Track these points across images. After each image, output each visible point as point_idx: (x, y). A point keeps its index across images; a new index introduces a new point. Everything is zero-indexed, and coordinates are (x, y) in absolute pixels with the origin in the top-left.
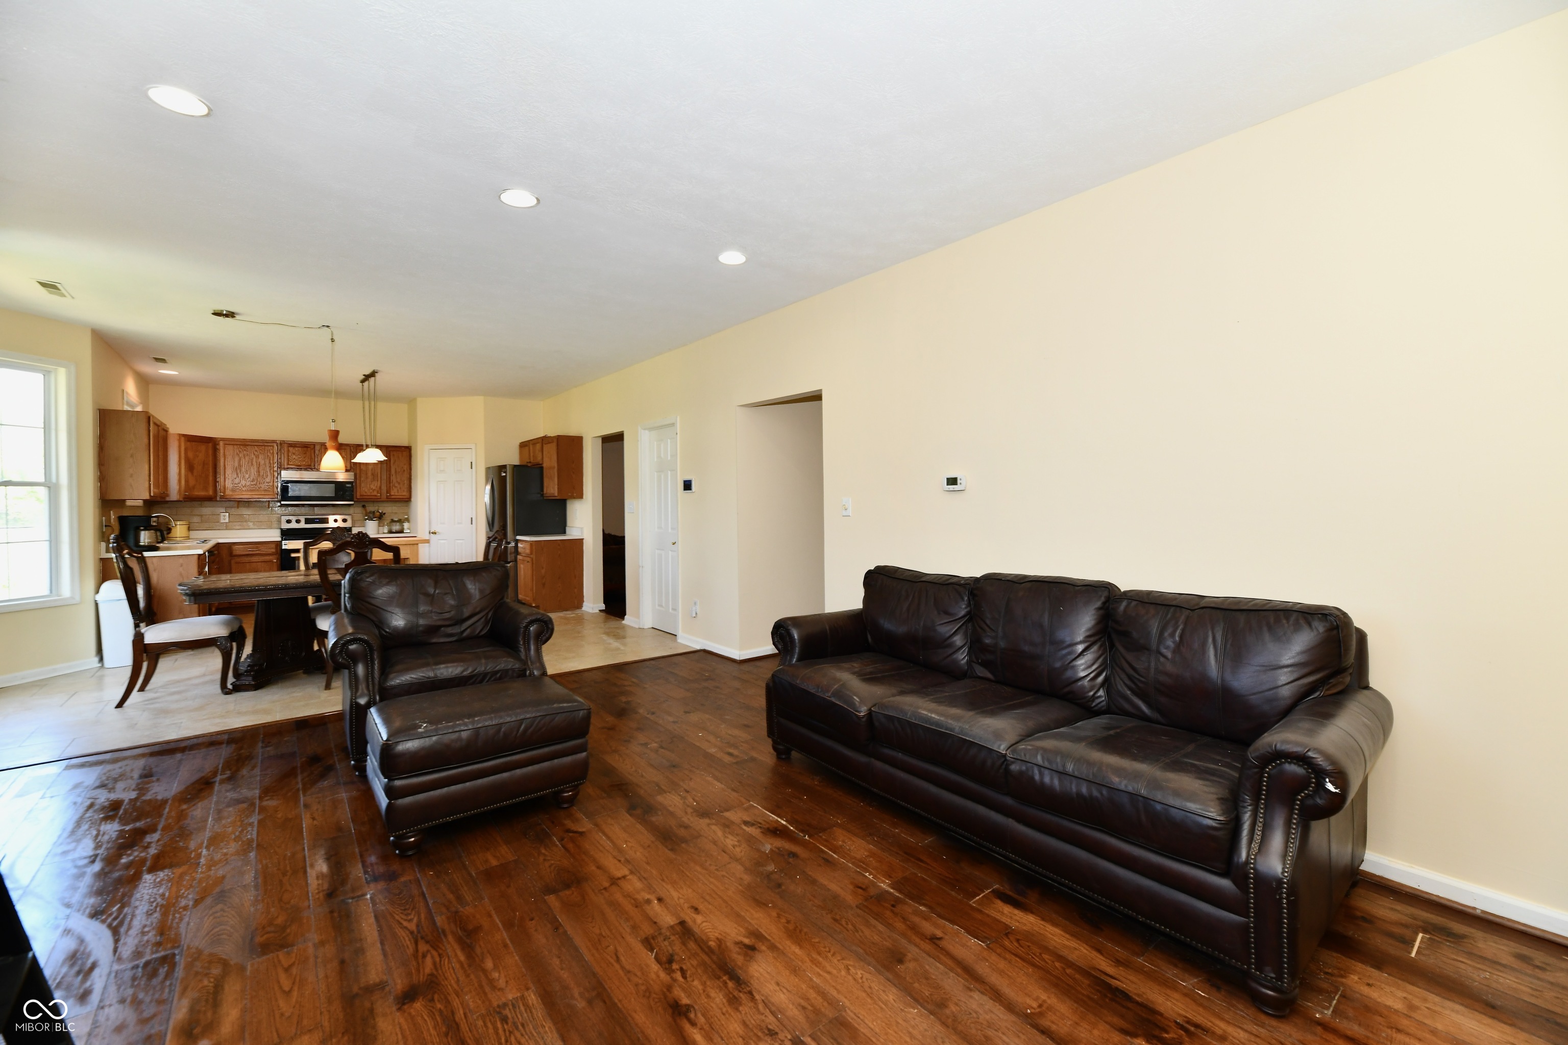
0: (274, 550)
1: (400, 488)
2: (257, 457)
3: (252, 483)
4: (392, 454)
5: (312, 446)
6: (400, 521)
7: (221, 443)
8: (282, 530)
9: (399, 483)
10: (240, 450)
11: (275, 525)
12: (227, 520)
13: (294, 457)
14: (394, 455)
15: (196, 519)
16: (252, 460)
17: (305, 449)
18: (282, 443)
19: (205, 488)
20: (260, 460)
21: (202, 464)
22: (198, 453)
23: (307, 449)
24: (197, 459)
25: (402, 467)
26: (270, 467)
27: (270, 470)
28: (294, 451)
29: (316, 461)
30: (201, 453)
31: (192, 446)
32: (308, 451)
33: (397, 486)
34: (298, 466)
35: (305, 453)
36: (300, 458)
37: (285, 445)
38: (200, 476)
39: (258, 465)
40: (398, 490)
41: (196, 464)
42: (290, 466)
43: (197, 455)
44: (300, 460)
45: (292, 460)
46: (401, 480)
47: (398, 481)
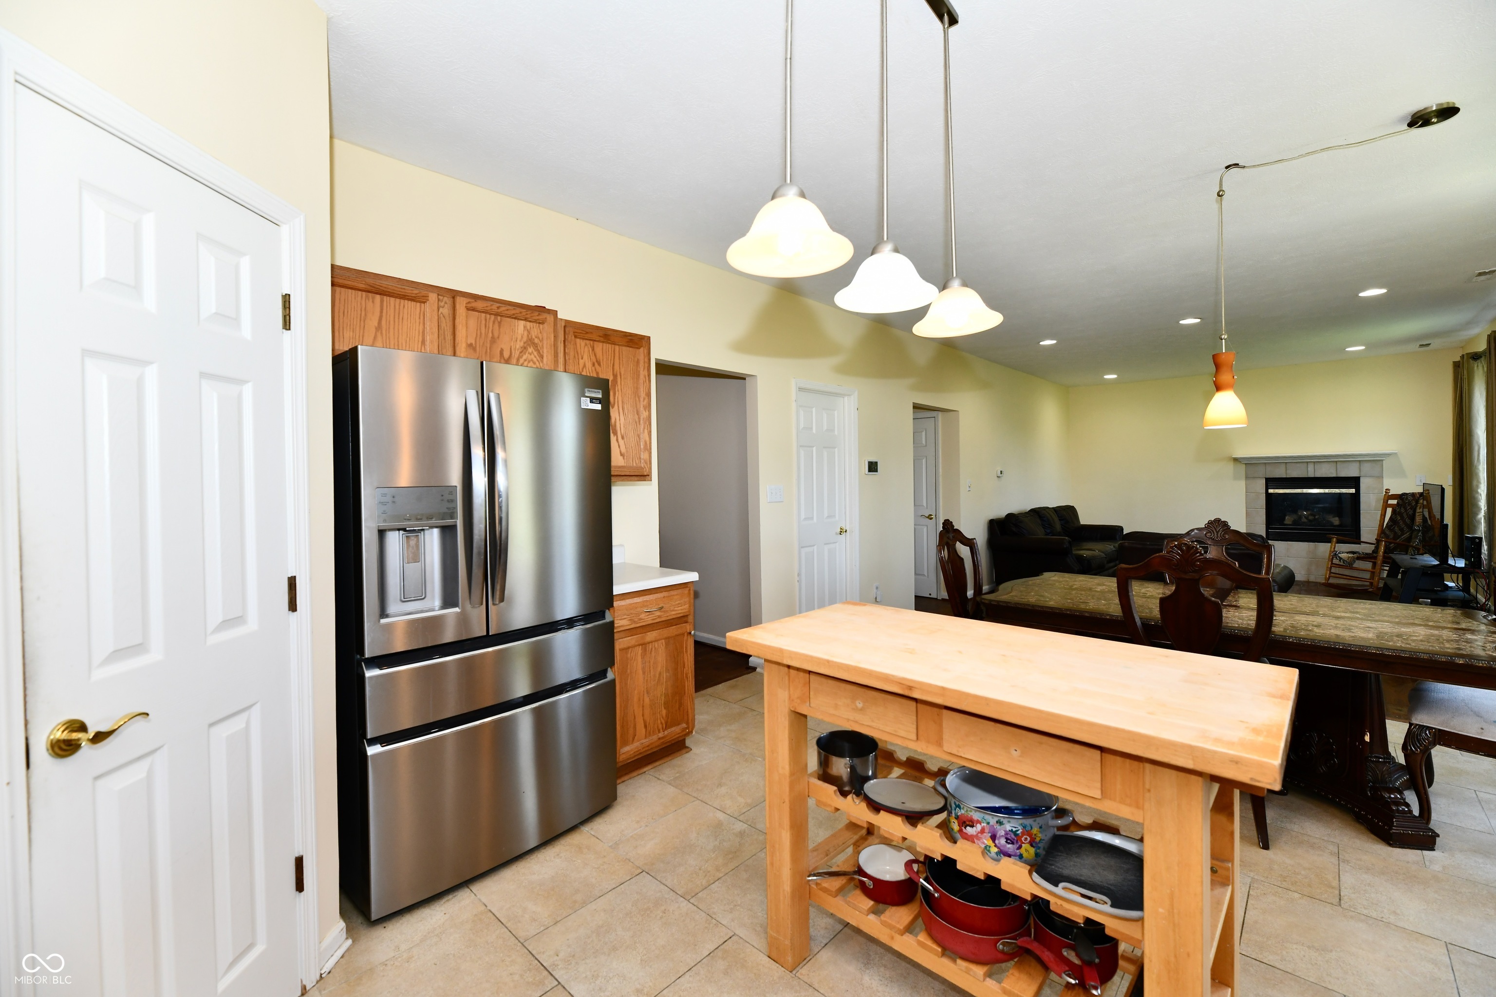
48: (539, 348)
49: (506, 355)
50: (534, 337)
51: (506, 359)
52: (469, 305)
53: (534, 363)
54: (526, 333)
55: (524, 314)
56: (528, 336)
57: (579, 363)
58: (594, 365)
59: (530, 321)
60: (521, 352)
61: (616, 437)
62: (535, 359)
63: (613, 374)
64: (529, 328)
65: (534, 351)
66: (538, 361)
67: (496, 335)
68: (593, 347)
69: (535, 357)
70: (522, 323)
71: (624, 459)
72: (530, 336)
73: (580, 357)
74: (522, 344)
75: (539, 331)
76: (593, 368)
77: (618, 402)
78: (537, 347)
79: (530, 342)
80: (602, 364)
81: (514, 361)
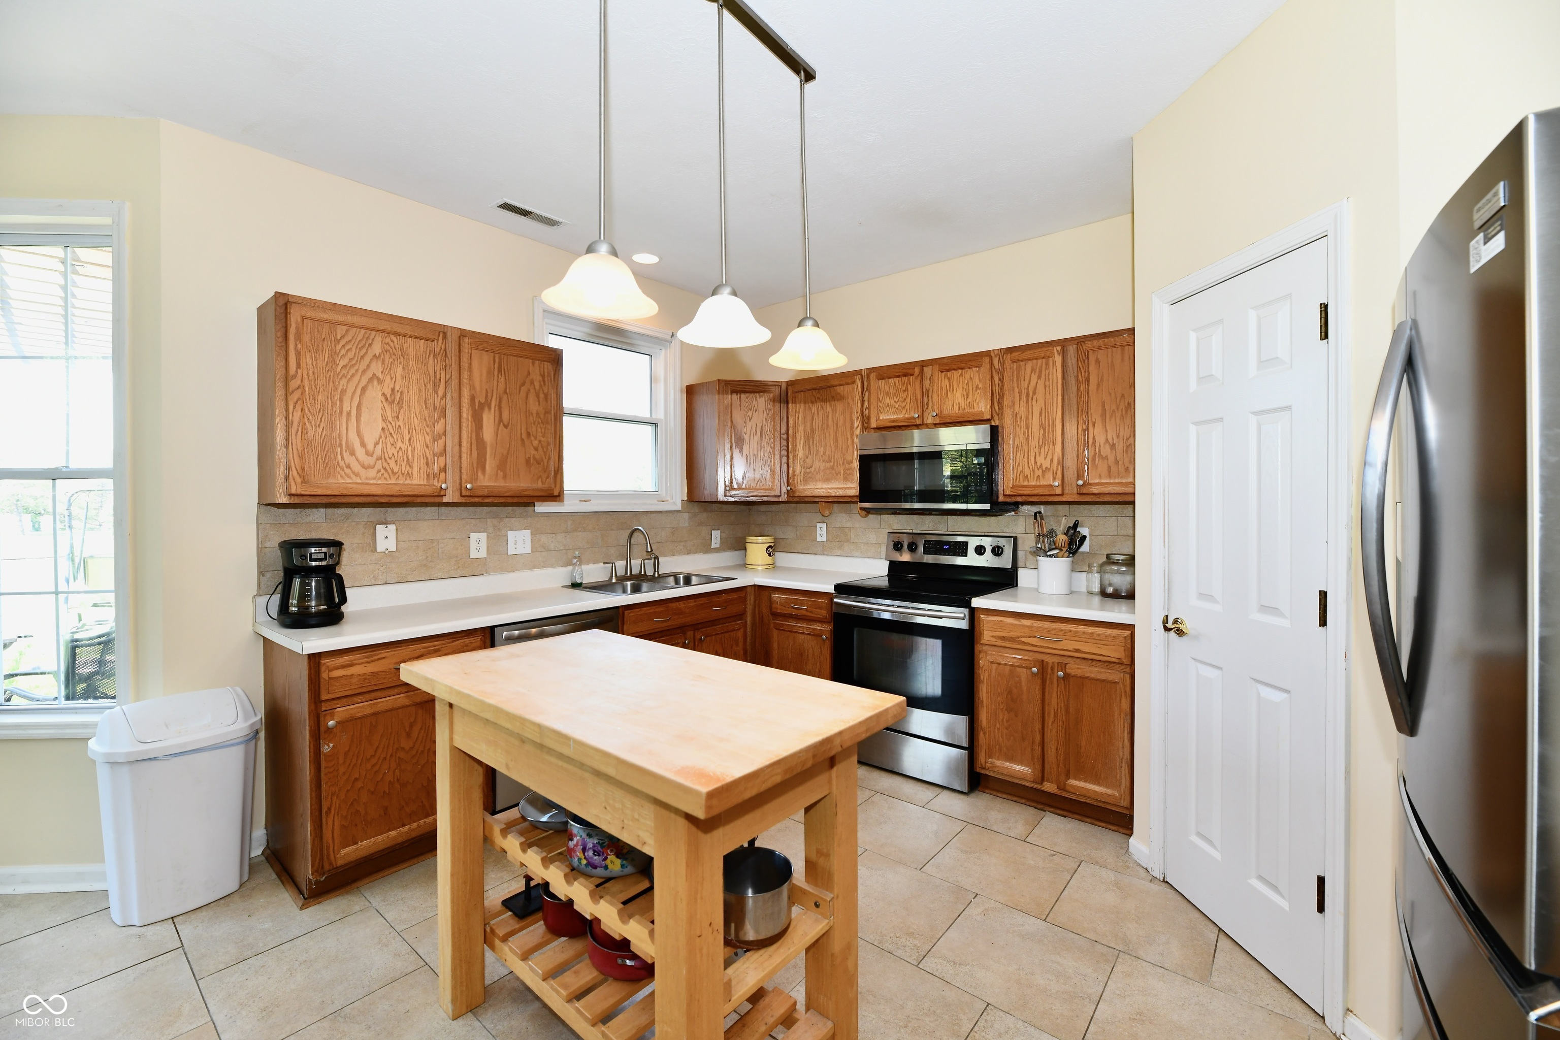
0: (825, 613)
1: (1117, 462)
2: (834, 409)
3: (828, 465)
4: (1092, 358)
5: (917, 370)
7: (790, 390)
8: (890, 563)
9: (1113, 446)
10: (813, 399)
13: (888, 401)
14: (1098, 361)
16: (827, 418)
17: (906, 379)
18: (869, 373)
20: (837, 415)
21: (758, 433)
22: (750, 413)
23: (909, 380)
24: (749, 425)
25: (1123, 396)
26: (852, 428)
27: (852, 435)
28: (887, 389)
29: (926, 407)
30: (756, 414)
31: (740, 401)
32: (910, 384)
33: (1107, 456)
34: (893, 421)
35: (905, 391)
36: (897, 403)
37: (873, 376)
38: (754, 455)
39: (835, 428)
40: (1109, 467)
41: (748, 433)
42: (882, 424)
43: (749, 416)
44: (897, 408)
45: (883, 409)
46: (1118, 436)
47: (1110, 440)
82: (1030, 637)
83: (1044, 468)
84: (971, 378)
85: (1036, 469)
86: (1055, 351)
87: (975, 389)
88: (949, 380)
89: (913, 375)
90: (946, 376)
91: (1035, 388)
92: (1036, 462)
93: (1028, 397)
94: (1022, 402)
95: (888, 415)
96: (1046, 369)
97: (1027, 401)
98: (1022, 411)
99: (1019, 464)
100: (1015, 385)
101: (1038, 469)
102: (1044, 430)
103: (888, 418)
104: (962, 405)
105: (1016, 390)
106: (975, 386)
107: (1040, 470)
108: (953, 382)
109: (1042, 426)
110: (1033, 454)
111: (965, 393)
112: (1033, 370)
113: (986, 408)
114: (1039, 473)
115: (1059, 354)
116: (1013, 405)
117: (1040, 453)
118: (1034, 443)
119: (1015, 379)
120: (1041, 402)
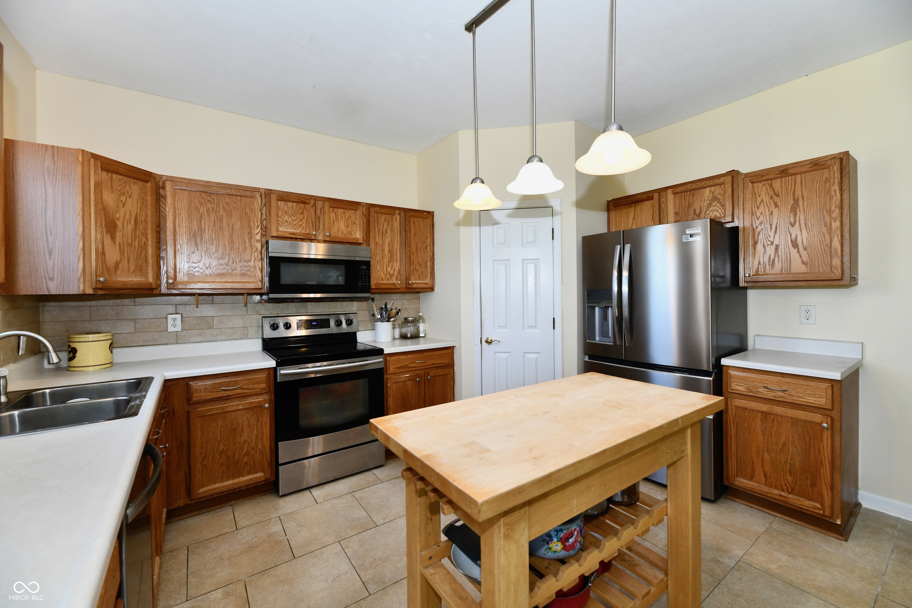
0: (263, 386)
1: (422, 273)
2: (229, 214)
3: (222, 262)
4: (412, 221)
5: (312, 202)
6: (416, 321)
7: (168, 185)
8: (264, 340)
9: (421, 265)
10: (202, 201)
11: (252, 331)
12: (179, 328)
13: (286, 218)
14: (414, 223)
15: (126, 328)
16: (221, 219)
17: (302, 206)
18: (269, 193)
19: (141, 270)
20: (233, 220)
21: (132, 221)
22: (123, 198)
23: (305, 207)
24: (122, 210)
25: (424, 242)
26: (250, 233)
27: (250, 239)
28: (286, 209)
29: (317, 228)
30: (129, 201)
31: (111, 182)
32: (305, 209)
33: (418, 270)
34: (293, 234)
35: (302, 214)
36: (294, 221)
37: (274, 197)
38: (128, 244)
39: (231, 231)
40: (419, 275)
41: (121, 220)
42: (280, 234)
43: (121, 201)
44: (295, 225)
45: (283, 224)
46: (423, 260)
47: (420, 263)
48: (721, 201)
49: (697, 212)
50: (717, 195)
51: (697, 214)
52: (674, 192)
53: (717, 211)
54: (711, 195)
55: (708, 183)
56: (712, 195)
57: (756, 201)
58: (772, 197)
59: (713, 186)
60: (707, 208)
61: (796, 249)
62: (718, 209)
63: (794, 199)
64: (713, 190)
65: (717, 203)
66: (720, 209)
67: (691, 202)
68: (771, 184)
69: (718, 207)
70: (708, 189)
71: (806, 266)
72: (714, 195)
73: (757, 195)
74: (708, 202)
75: (721, 190)
76: (771, 201)
77: (799, 221)
78: (719, 200)
79: (715, 198)
80: (780, 195)
81: (703, 215)
82: (413, 363)
83: (391, 274)
84: (350, 216)
85: (387, 274)
86: (397, 213)
87: (352, 223)
88: (335, 214)
89: (308, 204)
90: (333, 210)
91: (386, 230)
92: (387, 271)
93: (383, 234)
94: (380, 236)
95: (287, 229)
96: (391, 221)
97: (382, 237)
98: (380, 241)
99: (378, 271)
100: (376, 226)
101: (388, 275)
102: (391, 253)
103: (286, 230)
104: (345, 232)
105: (377, 229)
106: (352, 222)
107: (389, 275)
108: (338, 216)
109: (390, 251)
110: (385, 266)
111: (346, 224)
112: (385, 220)
113: (361, 236)
114: (388, 276)
115: (398, 215)
116: (375, 238)
117: (389, 266)
118: (386, 260)
119: (376, 223)
120: (389, 238)
